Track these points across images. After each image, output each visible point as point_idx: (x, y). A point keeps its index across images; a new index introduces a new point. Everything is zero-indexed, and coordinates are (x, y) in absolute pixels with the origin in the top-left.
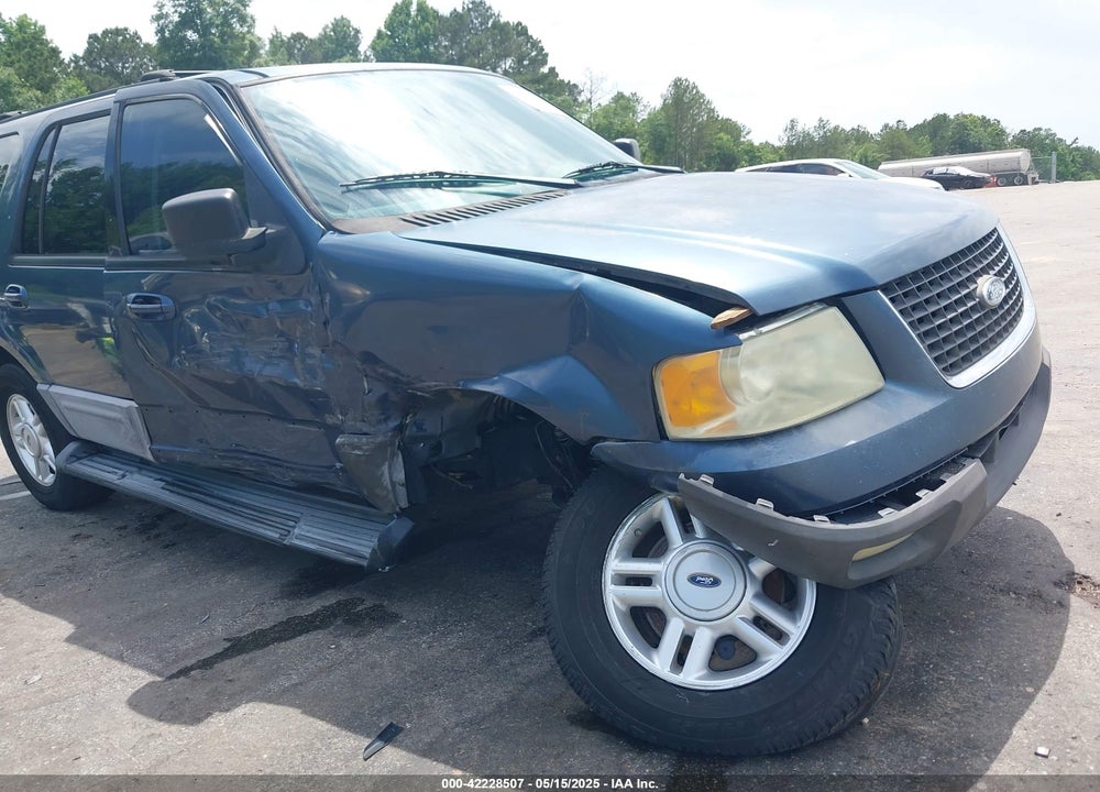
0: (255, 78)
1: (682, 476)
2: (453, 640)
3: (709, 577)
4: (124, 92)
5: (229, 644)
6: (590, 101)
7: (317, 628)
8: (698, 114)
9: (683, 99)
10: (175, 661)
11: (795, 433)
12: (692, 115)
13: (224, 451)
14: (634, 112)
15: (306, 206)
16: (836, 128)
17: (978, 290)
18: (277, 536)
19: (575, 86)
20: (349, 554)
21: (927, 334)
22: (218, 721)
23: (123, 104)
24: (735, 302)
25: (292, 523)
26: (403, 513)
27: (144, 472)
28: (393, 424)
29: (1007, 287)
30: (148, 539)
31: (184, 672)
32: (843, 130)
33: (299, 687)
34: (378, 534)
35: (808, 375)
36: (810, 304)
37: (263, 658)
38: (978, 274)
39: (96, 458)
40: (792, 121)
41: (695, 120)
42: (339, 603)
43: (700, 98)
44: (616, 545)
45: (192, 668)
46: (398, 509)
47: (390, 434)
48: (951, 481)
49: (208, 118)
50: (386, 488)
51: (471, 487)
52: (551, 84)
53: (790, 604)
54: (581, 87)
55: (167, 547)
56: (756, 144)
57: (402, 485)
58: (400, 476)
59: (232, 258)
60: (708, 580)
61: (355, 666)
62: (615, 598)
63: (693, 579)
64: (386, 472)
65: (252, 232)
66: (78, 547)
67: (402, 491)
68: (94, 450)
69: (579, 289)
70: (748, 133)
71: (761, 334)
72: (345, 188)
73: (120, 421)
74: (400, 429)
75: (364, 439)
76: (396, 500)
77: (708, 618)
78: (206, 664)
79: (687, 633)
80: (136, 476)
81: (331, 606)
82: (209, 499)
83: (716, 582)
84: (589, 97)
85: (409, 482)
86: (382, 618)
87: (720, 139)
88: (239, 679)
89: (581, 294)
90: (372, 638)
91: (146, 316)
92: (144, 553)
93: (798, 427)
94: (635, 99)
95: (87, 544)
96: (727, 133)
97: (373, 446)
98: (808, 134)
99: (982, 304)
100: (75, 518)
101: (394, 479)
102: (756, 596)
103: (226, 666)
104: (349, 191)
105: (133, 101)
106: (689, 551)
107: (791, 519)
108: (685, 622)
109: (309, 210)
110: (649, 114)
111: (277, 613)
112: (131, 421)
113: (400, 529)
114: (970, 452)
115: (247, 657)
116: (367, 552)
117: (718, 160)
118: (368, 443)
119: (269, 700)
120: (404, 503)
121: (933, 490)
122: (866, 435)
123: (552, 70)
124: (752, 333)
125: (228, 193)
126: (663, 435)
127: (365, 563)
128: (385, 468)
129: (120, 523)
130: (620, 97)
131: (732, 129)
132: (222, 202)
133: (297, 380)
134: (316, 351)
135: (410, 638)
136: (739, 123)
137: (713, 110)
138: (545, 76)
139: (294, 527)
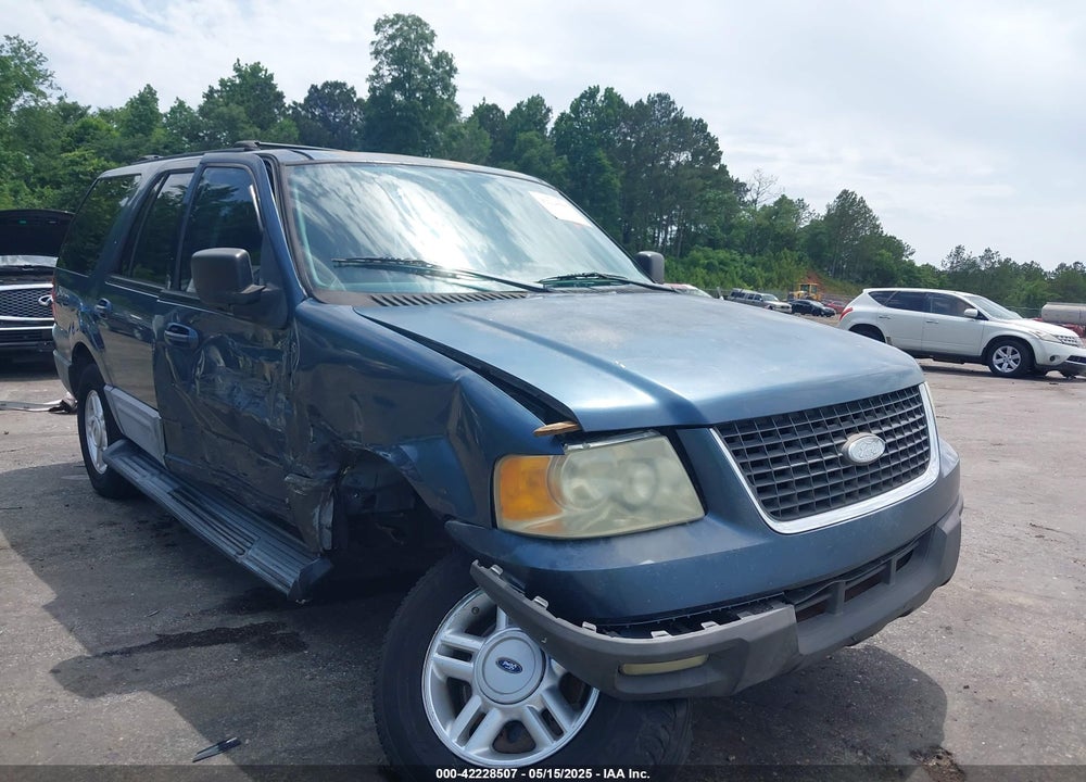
0: (303, 159)
1: (476, 562)
2: (334, 677)
3: (514, 663)
4: (209, 155)
5: (157, 639)
6: (755, 201)
7: (235, 641)
8: (862, 228)
9: (849, 211)
10: (107, 644)
11: (602, 543)
12: (856, 228)
13: (217, 471)
14: (798, 218)
15: (299, 274)
16: (1008, 260)
17: (845, 446)
18: (234, 553)
19: (744, 185)
20: (280, 582)
21: (759, 477)
22: (106, 702)
23: (204, 165)
24: (569, 416)
25: (249, 545)
26: (326, 554)
27: (163, 477)
28: (328, 473)
29: (886, 451)
30: (157, 536)
31: (108, 654)
32: (1014, 263)
33: (187, 689)
34: (302, 567)
35: (641, 493)
36: (645, 430)
37: (173, 656)
38: (850, 431)
39: (135, 458)
40: (959, 247)
41: (858, 234)
42: (265, 624)
43: (866, 213)
44: (452, 619)
45: (115, 653)
46: (321, 550)
47: (325, 481)
48: (747, 619)
49: (251, 187)
50: (314, 528)
51: (402, 543)
52: (718, 181)
53: (574, 703)
54: (748, 187)
55: (168, 545)
56: (918, 264)
57: (329, 529)
58: (328, 520)
59: (232, 308)
60: (512, 666)
61: (242, 681)
62: (436, 664)
63: (501, 663)
64: (317, 514)
65: (252, 288)
66: (100, 532)
67: (328, 534)
68: (134, 450)
69: (459, 382)
70: (912, 254)
71: (588, 448)
72: (337, 264)
73: (148, 428)
74: (337, 478)
75: (305, 481)
76: (321, 540)
77: (501, 700)
78: (128, 652)
79: (482, 710)
80: (155, 479)
81: (258, 625)
82: (198, 510)
83: (518, 669)
84: (755, 197)
85: (334, 527)
86: (292, 645)
87: (881, 255)
88: (144, 671)
89: (458, 386)
90: (270, 661)
91: (177, 343)
92: (147, 547)
93: (607, 538)
94: (802, 205)
95: (108, 530)
96: (889, 250)
97: (309, 489)
98: (974, 262)
99: (845, 459)
100: (112, 506)
101: (323, 522)
102: (551, 690)
103: (141, 657)
104: (340, 266)
105: (212, 165)
106: (505, 636)
107: (559, 620)
108: (483, 700)
109: (300, 278)
110: (812, 221)
111: (212, 622)
112: (156, 431)
113: (321, 568)
114: (786, 596)
115: (163, 653)
116: (291, 581)
117: (875, 275)
118: (306, 486)
119: (155, 692)
120: (328, 545)
121: (720, 624)
122: (665, 558)
123: (723, 168)
124: (581, 446)
125: (239, 253)
126: (494, 525)
127: (287, 592)
128: (317, 510)
129: (143, 518)
130: (783, 200)
131: (895, 247)
132: (231, 260)
133: (268, 420)
134: (282, 396)
135: (302, 667)
136: (904, 242)
137: (878, 226)
138: (716, 172)
139: (249, 548)
